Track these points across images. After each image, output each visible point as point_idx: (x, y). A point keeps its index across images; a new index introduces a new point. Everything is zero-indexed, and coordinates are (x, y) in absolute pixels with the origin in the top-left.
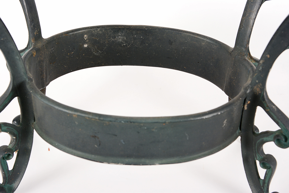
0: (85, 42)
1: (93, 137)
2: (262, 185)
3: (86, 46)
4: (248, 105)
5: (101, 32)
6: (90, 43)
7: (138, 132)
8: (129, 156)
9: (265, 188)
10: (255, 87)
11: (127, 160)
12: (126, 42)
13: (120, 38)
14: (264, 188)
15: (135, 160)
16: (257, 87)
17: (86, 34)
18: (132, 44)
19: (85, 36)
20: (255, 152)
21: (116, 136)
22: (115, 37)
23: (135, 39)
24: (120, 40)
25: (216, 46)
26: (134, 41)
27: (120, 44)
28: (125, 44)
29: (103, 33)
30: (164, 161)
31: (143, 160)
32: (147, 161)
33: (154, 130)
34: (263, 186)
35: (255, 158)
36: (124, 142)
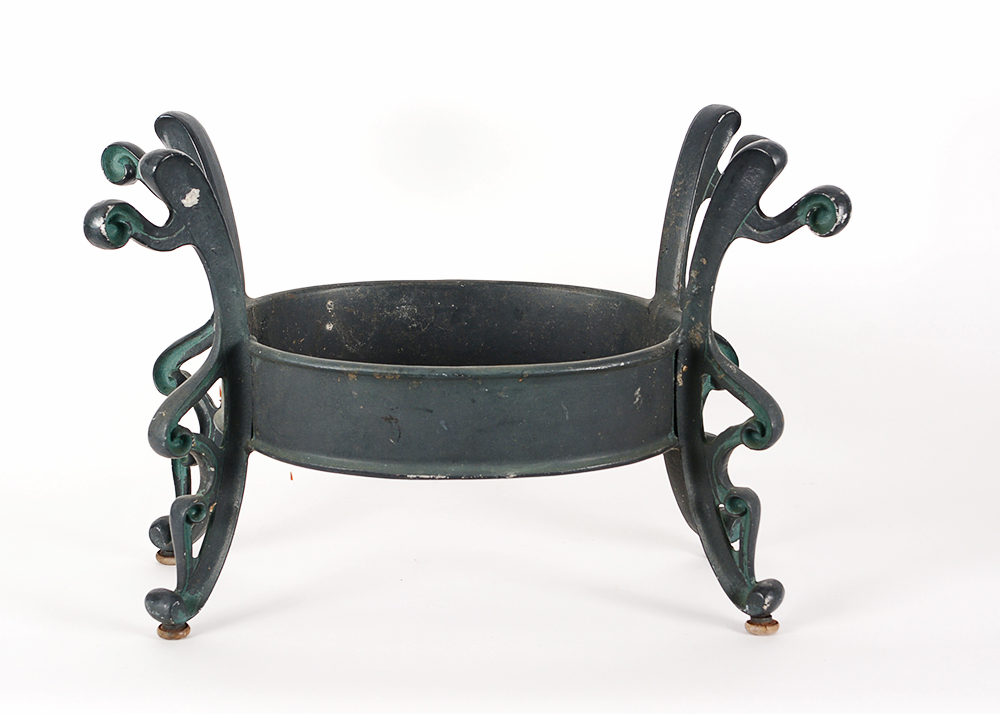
0: (328, 319)
1: (386, 419)
2: (738, 564)
3: (329, 327)
4: (683, 373)
5: (362, 296)
6: (339, 322)
7: (474, 401)
8: (455, 459)
9: (746, 568)
10: (692, 332)
11: (453, 469)
12: (418, 318)
13: (405, 310)
14: (743, 570)
15: (470, 468)
16: (695, 332)
17: (330, 299)
18: (432, 324)
19: (329, 303)
20: (714, 485)
21: (432, 412)
22: (392, 308)
23: (438, 310)
24: (405, 315)
25: (618, 303)
26: (436, 317)
27: (404, 324)
28: (415, 325)
29: (367, 298)
30: (526, 469)
31: (484, 468)
32: (493, 470)
33: (502, 395)
34: (742, 567)
35: (716, 500)
36: (446, 424)
